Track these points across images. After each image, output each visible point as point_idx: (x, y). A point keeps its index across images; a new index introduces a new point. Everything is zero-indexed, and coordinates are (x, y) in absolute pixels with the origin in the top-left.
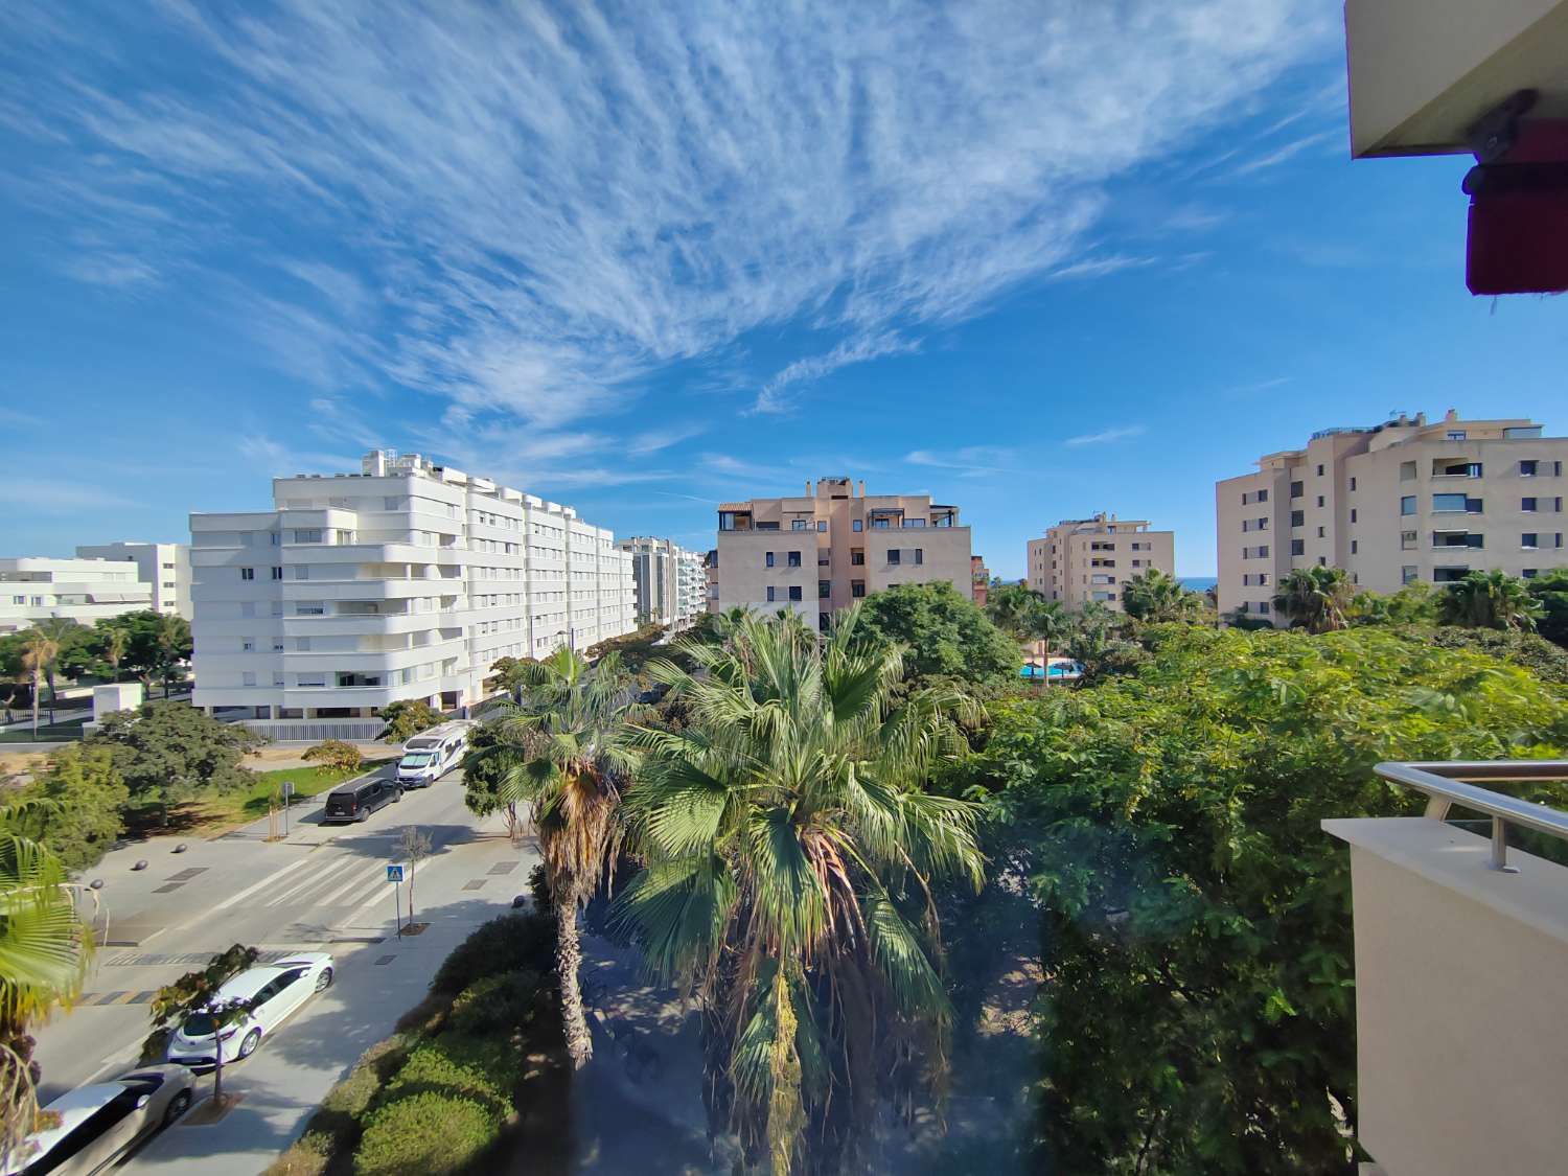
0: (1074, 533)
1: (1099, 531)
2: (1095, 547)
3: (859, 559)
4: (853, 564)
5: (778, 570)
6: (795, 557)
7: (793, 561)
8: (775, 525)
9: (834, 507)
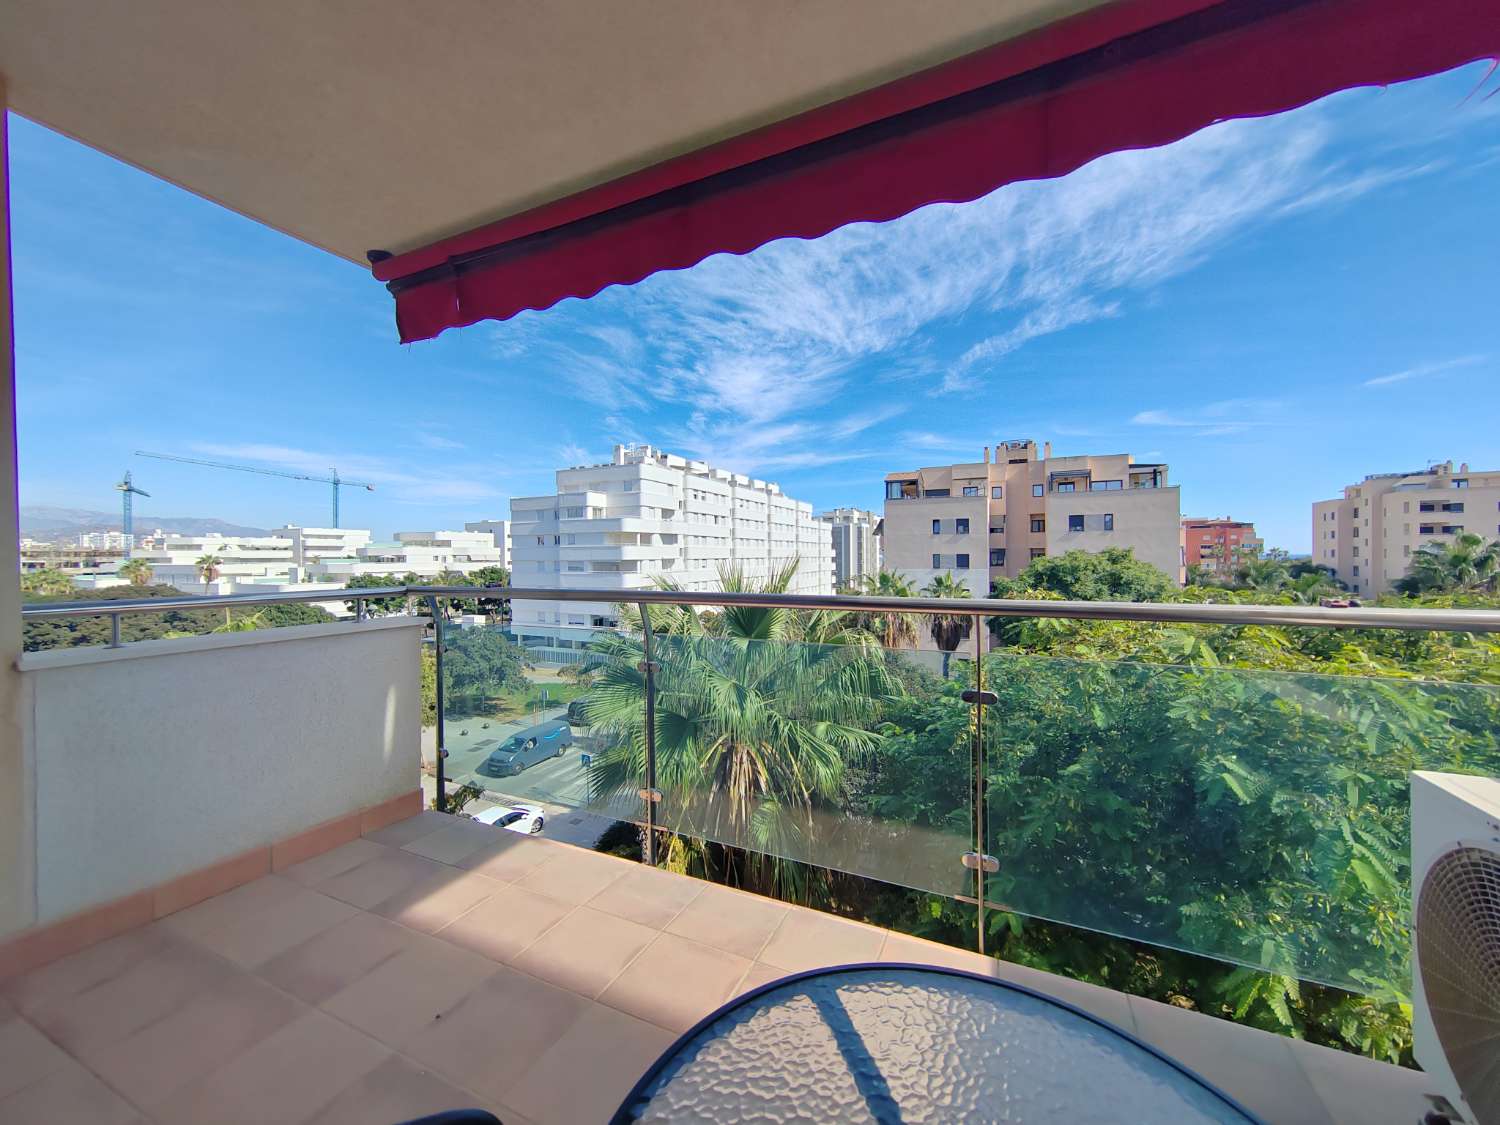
0: (1392, 490)
1: (1436, 486)
2: (1426, 507)
3: (1038, 524)
4: (1032, 531)
5: (944, 537)
6: (963, 524)
7: (961, 528)
8: (945, 493)
9: (1011, 472)
